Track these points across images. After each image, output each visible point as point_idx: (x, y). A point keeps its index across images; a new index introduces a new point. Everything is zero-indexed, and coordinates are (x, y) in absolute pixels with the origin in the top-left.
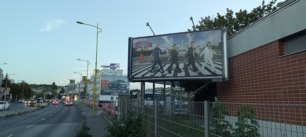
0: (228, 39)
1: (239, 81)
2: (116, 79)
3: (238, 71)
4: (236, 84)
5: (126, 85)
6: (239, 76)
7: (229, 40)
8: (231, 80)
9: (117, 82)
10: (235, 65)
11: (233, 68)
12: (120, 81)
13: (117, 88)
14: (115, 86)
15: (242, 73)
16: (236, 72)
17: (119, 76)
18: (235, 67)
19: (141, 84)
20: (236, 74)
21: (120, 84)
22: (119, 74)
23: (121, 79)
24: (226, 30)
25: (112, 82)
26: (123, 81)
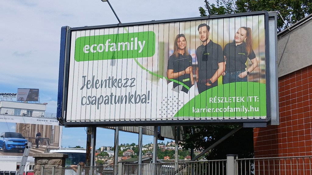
0: (278, 36)
1: (301, 127)
3: (299, 105)
4: (295, 134)
6: (301, 116)
7: (280, 37)
8: (284, 125)
10: (293, 91)
11: (288, 98)
16: (294, 107)
18: (294, 96)
19: (88, 131)
20: (294, 112)
24: (276, 17)
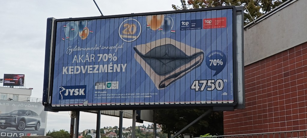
2: (15, 109)
5: (39, 122)
6: (265, 101)
7: (247, 29)
9: (19, 114)
10: (258, 78)
12: (24, 112)
13: (17, 127)
14: (13, 123)
15: (270, 95)
16: (259, 92)
17: (23, 102)
18: (259, 83)
19: (72, 115)
20: (259, 97)
21: (23, 119)
22: (24, 97)
23: (27, 108)
25: (6, 114)
26: (32, 113)
